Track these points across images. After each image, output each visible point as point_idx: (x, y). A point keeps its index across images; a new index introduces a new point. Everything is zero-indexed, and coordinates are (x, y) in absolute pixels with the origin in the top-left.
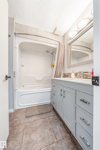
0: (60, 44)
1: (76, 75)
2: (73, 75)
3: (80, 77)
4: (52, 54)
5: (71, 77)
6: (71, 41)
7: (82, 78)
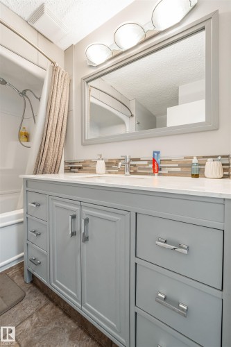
0: (55, 69)
1: (109, 165)
2: (101, 166)
3: (122, 171)
4: (23, 94)
5: (94, 171)
6: (92, 71)
7: (128, 173)
